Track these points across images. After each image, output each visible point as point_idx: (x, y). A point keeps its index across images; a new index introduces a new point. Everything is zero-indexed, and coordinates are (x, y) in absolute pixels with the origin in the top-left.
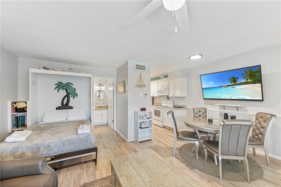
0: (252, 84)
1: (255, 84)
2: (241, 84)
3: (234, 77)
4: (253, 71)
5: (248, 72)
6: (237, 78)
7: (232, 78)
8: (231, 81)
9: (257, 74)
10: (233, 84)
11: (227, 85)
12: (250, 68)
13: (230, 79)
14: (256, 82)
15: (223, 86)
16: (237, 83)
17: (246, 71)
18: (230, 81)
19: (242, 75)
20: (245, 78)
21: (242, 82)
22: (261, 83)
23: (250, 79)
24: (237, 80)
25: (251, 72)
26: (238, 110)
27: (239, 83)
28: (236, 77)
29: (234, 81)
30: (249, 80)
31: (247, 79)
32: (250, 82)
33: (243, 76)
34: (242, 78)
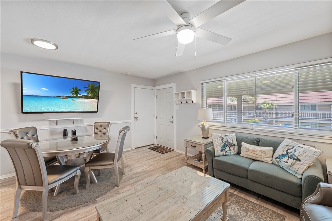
0: (92, 99)
1: (94, 99)
2: (81, 97)
3: (76, 88)
4: (95, 87)
5: (90, 86)
6: (80, 90)
7: (74, 88)
8: (73, 92)
9: (97, 90)
10: (74, 95)
11: (67, 96)
12: (93, 82)
13: (72, 89)
14: (95, 97)
15: (61, 97)
16: (79, 95)
17: (89, 85)
18: (71, 91)
19: (85, 87)
20: (87, 92)
21: (83, 95)
22: (98, 99)
23: (91, 93)
24: (79, 92)
25: (93, 86)
26: (73, 124)
27: (80, 95)
28: (78, 89)
29: (76, 93)
30: (90, 95)
31: (88, 93)
32: (90, 96)
33: (86, 89)
34: (85, 91)
